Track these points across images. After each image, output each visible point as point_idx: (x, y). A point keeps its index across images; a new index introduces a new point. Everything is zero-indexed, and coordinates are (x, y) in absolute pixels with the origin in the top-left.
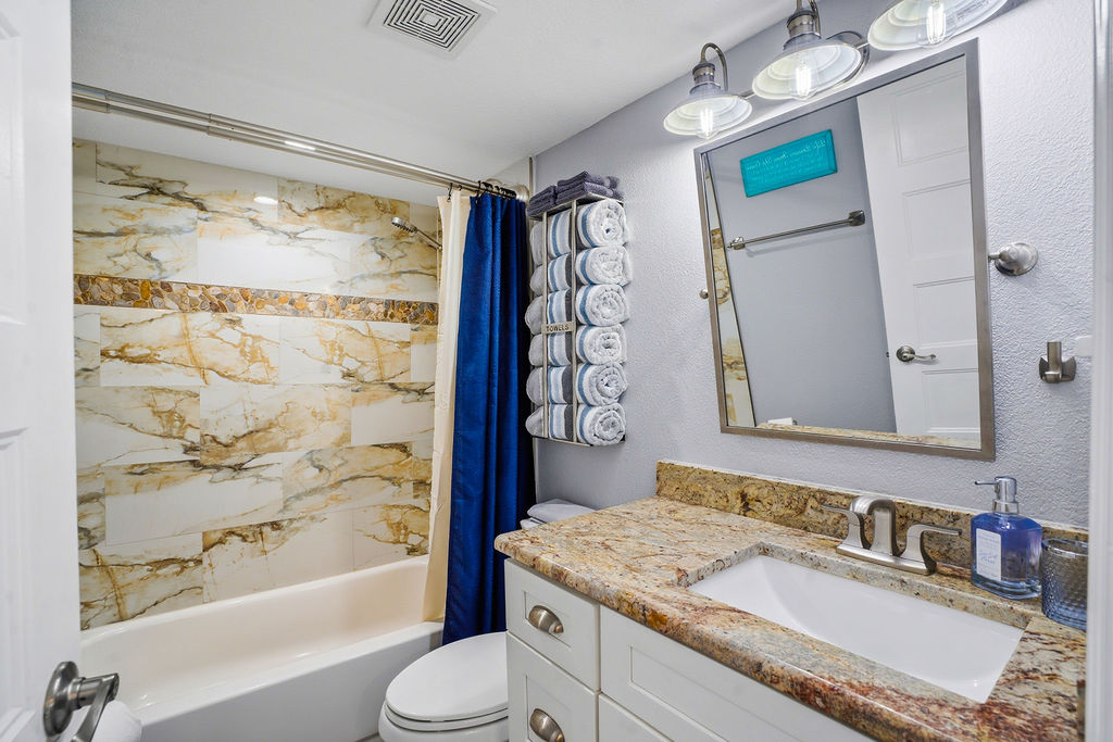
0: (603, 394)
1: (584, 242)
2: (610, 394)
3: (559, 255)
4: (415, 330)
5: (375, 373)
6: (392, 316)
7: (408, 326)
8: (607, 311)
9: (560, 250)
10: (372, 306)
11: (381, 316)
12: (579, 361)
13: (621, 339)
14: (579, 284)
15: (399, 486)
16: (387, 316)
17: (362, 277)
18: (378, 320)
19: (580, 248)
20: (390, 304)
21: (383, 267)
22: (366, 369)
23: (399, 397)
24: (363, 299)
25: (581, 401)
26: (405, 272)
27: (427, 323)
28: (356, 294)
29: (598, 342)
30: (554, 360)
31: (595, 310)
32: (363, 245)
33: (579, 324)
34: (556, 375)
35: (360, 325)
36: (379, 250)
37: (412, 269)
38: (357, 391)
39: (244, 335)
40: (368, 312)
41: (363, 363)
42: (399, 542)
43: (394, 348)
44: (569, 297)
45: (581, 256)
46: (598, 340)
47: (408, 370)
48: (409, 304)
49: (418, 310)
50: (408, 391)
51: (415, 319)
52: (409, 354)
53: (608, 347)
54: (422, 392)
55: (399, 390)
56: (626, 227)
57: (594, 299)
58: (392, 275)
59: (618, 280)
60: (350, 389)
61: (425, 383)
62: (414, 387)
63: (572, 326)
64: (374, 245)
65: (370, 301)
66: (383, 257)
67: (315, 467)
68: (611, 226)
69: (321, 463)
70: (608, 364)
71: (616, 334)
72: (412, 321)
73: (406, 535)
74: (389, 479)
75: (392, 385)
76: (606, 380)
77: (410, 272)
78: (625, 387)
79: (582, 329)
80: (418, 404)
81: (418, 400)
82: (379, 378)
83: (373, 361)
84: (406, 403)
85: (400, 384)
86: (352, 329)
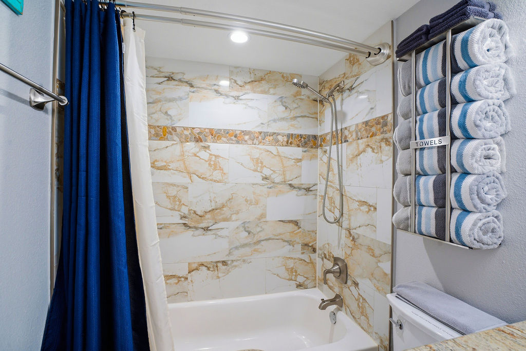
0: (483, 201)
1: (461, 63)
2: (490, 202)
3: (428, 83)
4: (305, 152)
5: (281, 177)
6: (291, 143)
7: (300, 149)
8: (488, 124)
9: (430, 77)
10: (280, 138)
11: (285, 143)
12: (453, 171)
13: (501, 151)
14: (454, 103)
15: (293, 246)
16: (288, 143)
17: (274, 121)
18: (283, 146)
19: (456, 70)
20: (290, 136)
21: (286, 114)
22: (276, 175)
23: (295, 192)
24: (274, 133)
25: (455, 204)
26: (299, 117)
27: (312, 147)
28: (271, 130)
29: (479, 153)
30: (423, 169)
31: (478, 122)
32: (275, 101)
33: (454, 138)
34: (426, 184)
35: (272, 149)
36: (284, 104)
37: (302, 115)
38: (270, 188)
39: (211, 155)
40: (278, 141)
41: (274, 171)
42: (291, 280)
43: (292, 162)
44: (442, 117)
45: (458, 78)
46: (480, 151)
47: (300, 176)
48: (301, 136)
49: (306, 140)
50: (300, 189)
51: (305, 145)
52: (300, 167)
53: (488, 158)
54: (308, 190)
55: (294, 188)
56: (510, 44)
57: (477, 113)
58: (291, 119)
59: (499, 95)
60: (266, 186)
61: (310, 184)
62: (303, 187)
63: (446, 140)
64: (281, 101)
65: (278, 134)
66: (286, 108)
67: (246, 231)
68: (493, 44)
69: (249, 230)
70: (488, 174)
71: (496, 146)
72: (303, 146)
73: (296, 276)
74: (287, 241)
75: (290, 185)
76: (486, 188)
77: (302, 116)
78: (504, 196)
79: (457, 144)
80: (306, 197)
81: (306, 194)
82: (283, 180)
83: (280, 171)
84: (299, 196)
85: (295, 184)
86: (268, 151)
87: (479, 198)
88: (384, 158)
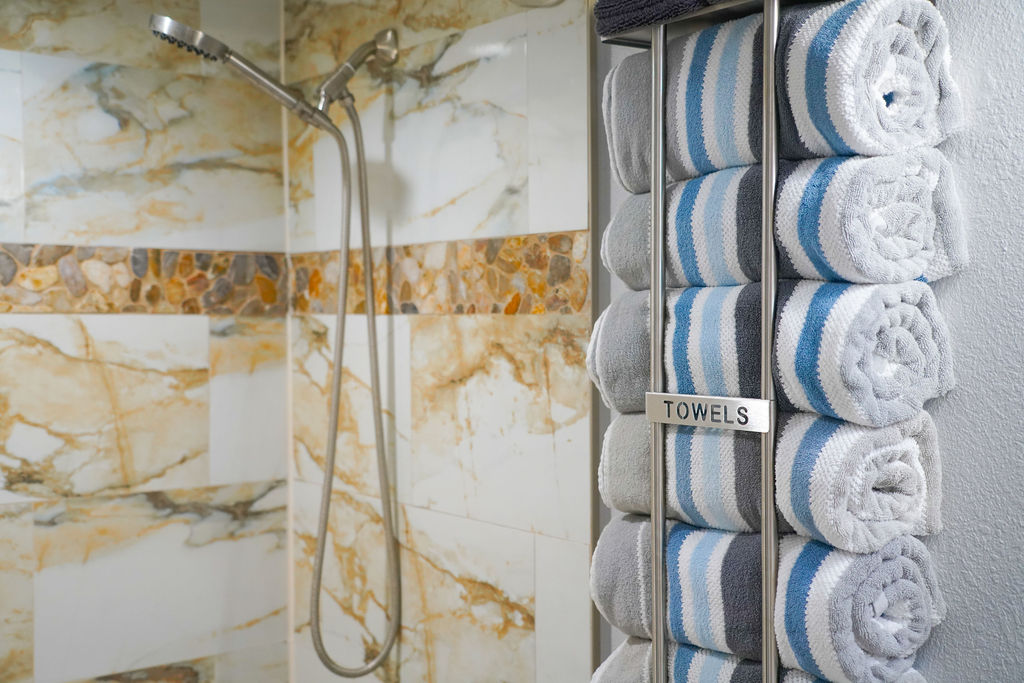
0: (870, 649)
1: (809, 135)
2: (894, 647)
3: (706, 170)
4: (223, 333)
5: (105, 465)
6: (153, 297)
7: (202, 322)
8: (886, 370)
9: (714, 153)
10: (95, 271)
11: (121, 298)
12: (783, 531)
13: (927, 459)
14: (788, 279)
16: (139, 298)
17: (63, 186)
18: (111, 308)
19: (792, 156)
20: (147, 261)
21: (126, 153)
22: (77, 457)
23: (177, 530)
24: (64, 251)
25: (789, 658)
26: (190, 166)
27: (256, 311)
28: (45, 235)
29: (858, 480)
30: (689, 507)
31: (855, 374)
32: (65, 87)
33: (784, 410)
34: (700, 560)
35: (57, 328)
36: (113, 102)
37: (212, 154)
38: (52, 523)
40: (82, 289)
41: (69, 440)
43: (162, 388)
44: (749, 318)
45: (798, 184)
46: (860, 473)
47: (200, 452)
48: (203, 259)
49: (230, 277)
50: (201, 510)
51: (222, 300)
52: (202, 406)
53: (887, 487)
54: (242, 512)
55: (176, 509)
57: (851, 340)
58: (153, 175)
59: (920, 266)
60: (28, 517)
61: (248, 485)
62: (219, 499)
64: (96, 87)
65: (87, 254)
66: (124, 122)
68: (902, 84)
70: (888, 552)
71: (911, 445)
72: (213, 309)
75: (157, 499)
76: (881, 603)
77: (206, 165)
78: (937, 618)
79: (796, 431)
80: (230, 545)
81: (232, 535)
82: (116, 479)
83: (100, 433)
84: (197, 546)
85: (180, 493)
86: (33, 341)
87: (858, 637)
88: (560, 413)
